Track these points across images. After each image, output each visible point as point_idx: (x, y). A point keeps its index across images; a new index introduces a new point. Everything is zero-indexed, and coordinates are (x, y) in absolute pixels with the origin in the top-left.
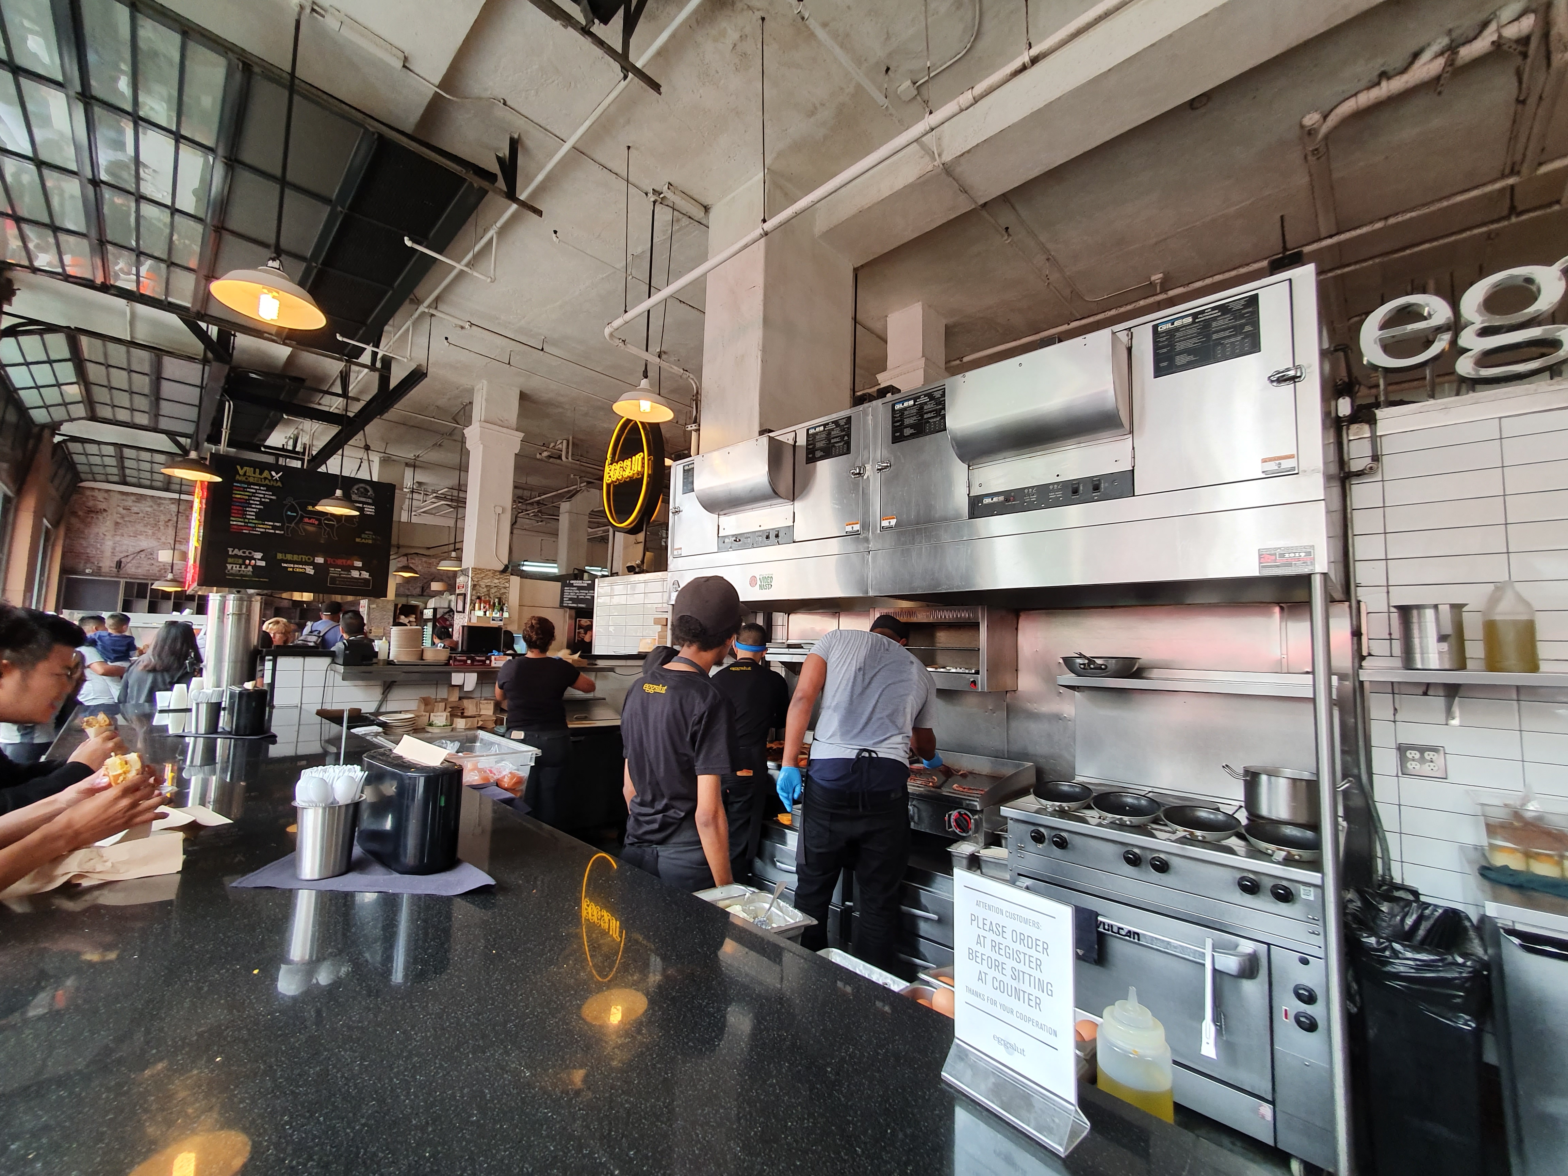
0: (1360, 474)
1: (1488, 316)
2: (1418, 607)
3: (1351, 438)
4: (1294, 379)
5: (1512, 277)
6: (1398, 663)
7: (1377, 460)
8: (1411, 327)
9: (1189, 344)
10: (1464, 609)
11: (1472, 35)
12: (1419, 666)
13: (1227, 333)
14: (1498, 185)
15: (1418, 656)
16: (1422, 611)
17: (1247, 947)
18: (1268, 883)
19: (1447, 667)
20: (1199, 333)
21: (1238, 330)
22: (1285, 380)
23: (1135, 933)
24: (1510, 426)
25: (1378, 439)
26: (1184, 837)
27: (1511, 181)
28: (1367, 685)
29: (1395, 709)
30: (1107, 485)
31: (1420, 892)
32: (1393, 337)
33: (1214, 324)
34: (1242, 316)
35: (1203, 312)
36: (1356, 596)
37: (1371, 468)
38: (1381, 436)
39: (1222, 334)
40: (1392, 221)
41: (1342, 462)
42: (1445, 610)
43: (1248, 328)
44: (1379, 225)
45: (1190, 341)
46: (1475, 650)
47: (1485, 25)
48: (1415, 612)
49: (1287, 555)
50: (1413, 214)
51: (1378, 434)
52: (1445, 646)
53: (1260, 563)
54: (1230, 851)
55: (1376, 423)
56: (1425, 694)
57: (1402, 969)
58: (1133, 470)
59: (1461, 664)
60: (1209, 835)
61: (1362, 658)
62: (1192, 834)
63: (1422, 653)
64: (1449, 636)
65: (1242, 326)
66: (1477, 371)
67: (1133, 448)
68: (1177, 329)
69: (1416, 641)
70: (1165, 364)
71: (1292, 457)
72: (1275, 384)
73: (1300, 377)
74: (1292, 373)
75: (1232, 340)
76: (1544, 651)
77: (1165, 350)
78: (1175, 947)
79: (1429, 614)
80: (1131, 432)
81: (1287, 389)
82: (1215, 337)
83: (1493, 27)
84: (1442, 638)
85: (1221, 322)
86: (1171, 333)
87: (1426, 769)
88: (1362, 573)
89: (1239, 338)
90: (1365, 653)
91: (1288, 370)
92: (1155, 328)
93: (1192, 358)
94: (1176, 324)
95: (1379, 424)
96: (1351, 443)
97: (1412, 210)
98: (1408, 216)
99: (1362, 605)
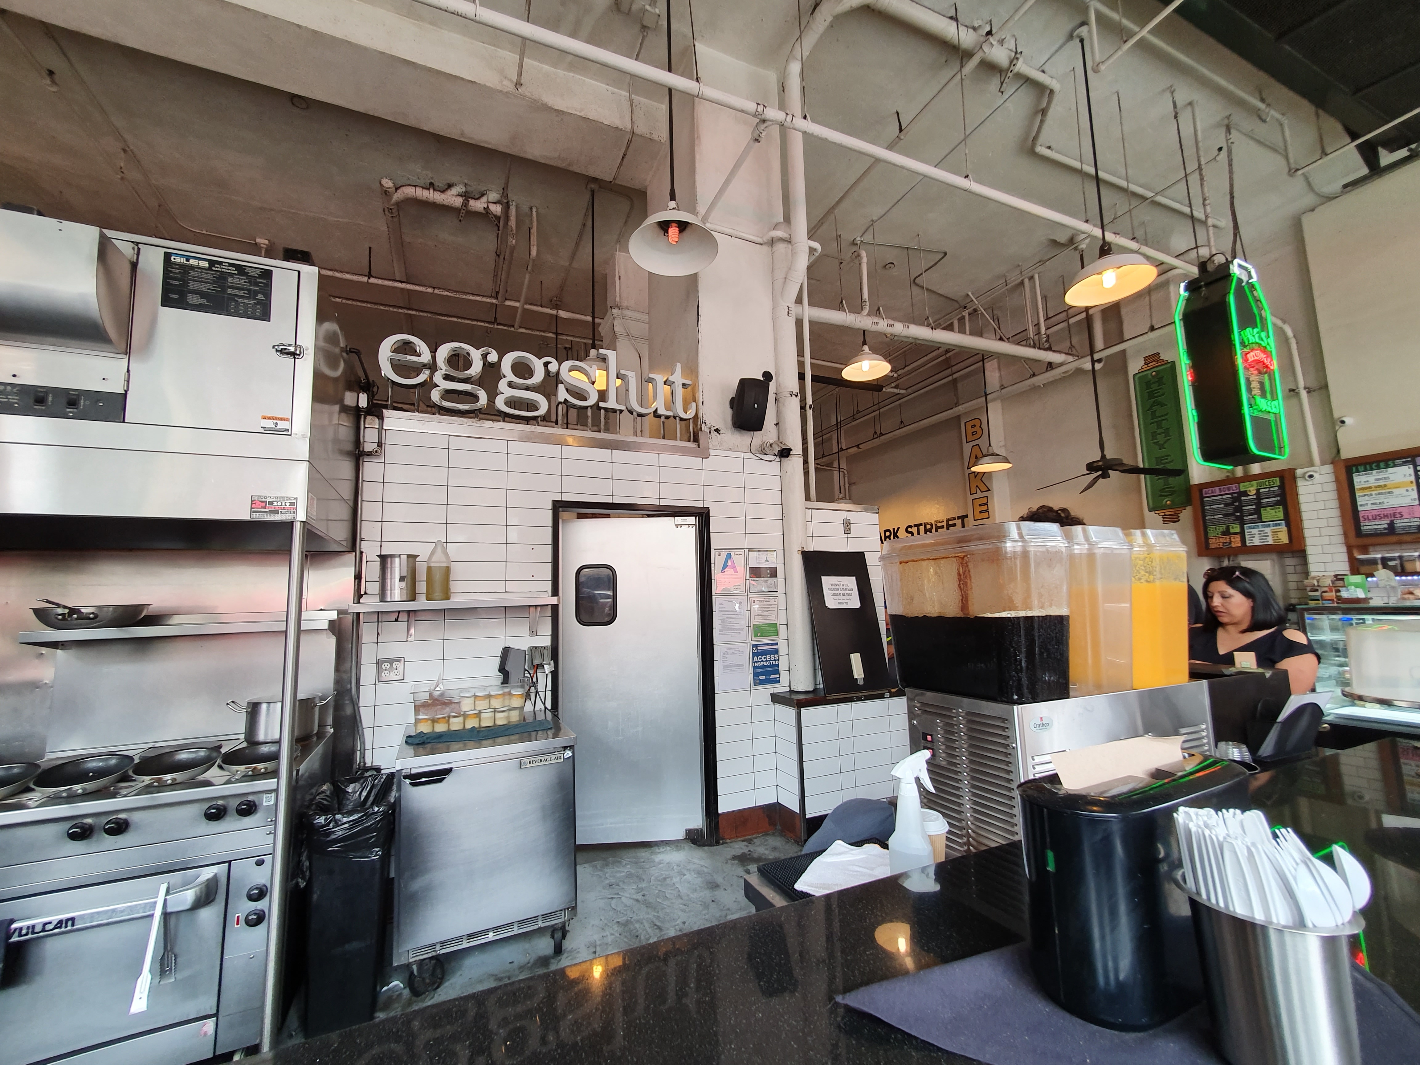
0: (369, 454)
1: (449, 368)
2: (392, 556)
3: (366, 426)
4: (294, 354)
5: (461, 348)
6: (377, 599)
7: (381, 447)
8: (409, 357)
9: (204, 287)
10: (417, 559)
11: (477, 196)
12: (389, 600)
13: (241, 293)
14: (488, 300)
15: (389, 592)
16: (393, 559)
17: (207, 873)
18: (234, 803)
19: (405, 599)
20: (214, 281)
21: (252, 294)
22: (287, 354)
23: (67, 920)
24: (455, 443)
25: (384, 431)
26: (147, 786)
27: (494, 301)
28: (361, 616)
29: (378, 634)
30: (88, 402)
31: (382, 768)
32: (399, 360)
33: (230, 279)
34: (256, 284)
35: (221, 263)
36: (360, 548)
37: (376, 451)
38: (385, 430)
39: (236, 292)
40: (437, 291)
41: (357, 442)
42: (404, 557)
43: (260, 297)
44: (430, 290)
45: (205, 285)
46: (422, 587)
47: (483, 195)
48: (389, 560)
49: (275, 504)
50: (449, 294)
51: (385, 427)
52: (403, 584)
53: (251, 508)
54: (208, 784)
55: (383, 420)
56: (396, 620)
57: (340, 833)
58: (125, 395)
59: (412, 597)
60: (179, 776)
61: (361, 596)
62: (159, 780)
63: (391, 590)
64: (405, 577)
65: (256, 293)
66: (441, 402)
67: (128, 371)
68: (192, 268)
69: (388, 581)
70: (176, 296)
71: (287, 420)
72: (278, 354)
73: (299, 355)
74: (292, 349)
75: (246, 301)
76: (454, 587)
77: (177, 283)
78: (122, 912)
79: (397, 560)
80: (128, 352)
81: (289, 360)
82: (230, 291)
83: (484, 199)
84: (402, 579)
85: (237, 281)
86: (186, 269)
87: (392, 676)
88: (367, 531)
89: (252, 302)
90: (362, 593)
91: (290, 345)
92: (167, 256)
93: (204, 301)
94: (192, 262)
95: (386, 420)
96: (366, 430)
97: (448, 290)
98: (446, 293)
99: (364, 555)
